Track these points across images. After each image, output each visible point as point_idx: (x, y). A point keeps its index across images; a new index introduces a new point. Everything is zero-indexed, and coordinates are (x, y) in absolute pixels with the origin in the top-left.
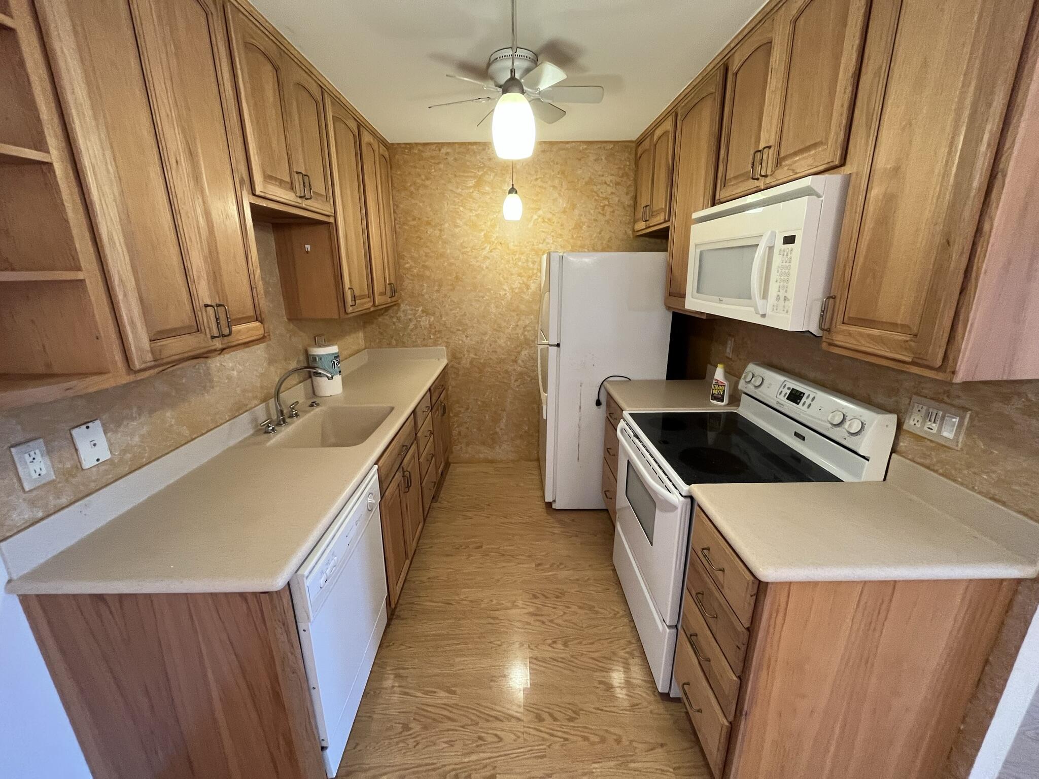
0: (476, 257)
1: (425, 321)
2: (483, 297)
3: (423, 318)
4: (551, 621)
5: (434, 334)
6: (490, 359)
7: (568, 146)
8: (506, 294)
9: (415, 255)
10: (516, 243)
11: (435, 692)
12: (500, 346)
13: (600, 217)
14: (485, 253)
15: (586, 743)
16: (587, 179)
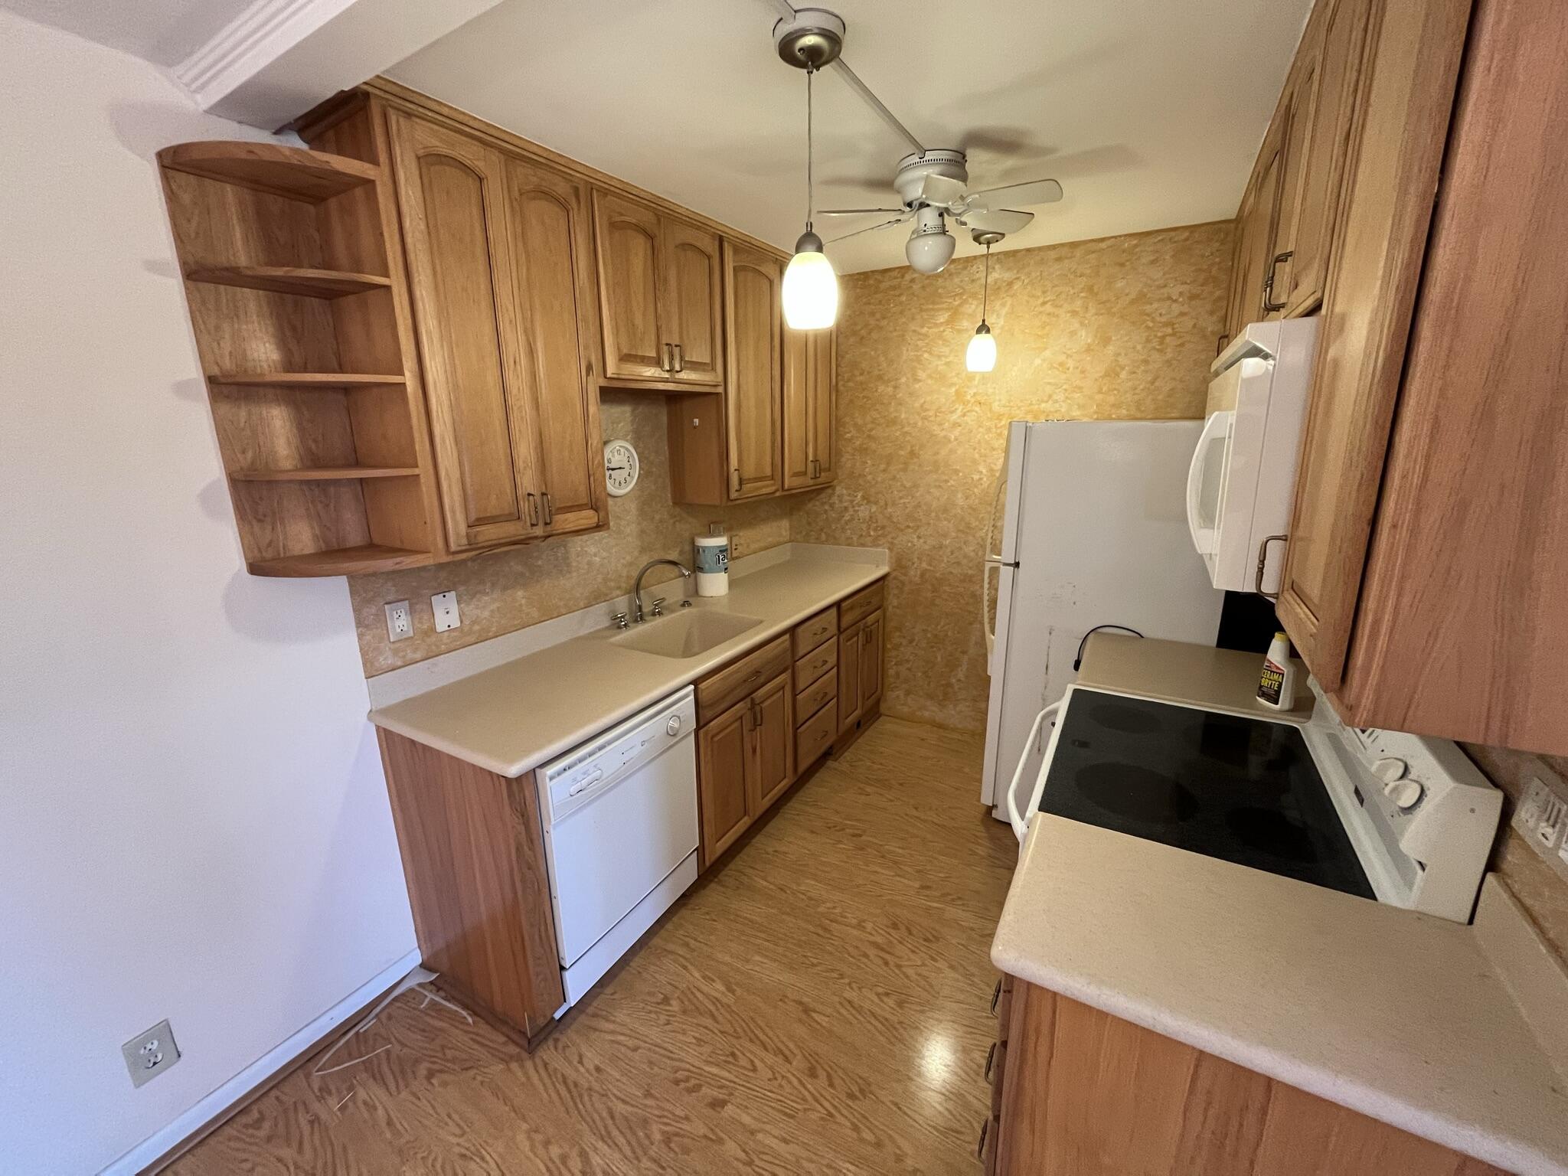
0: (940, 424)
1: (864, 512)
2: (947, 481)
3: (862, 508)
4: (899, 967)
5: (875, 530)
6: (951, 573)
7: (1103, 245)
8: (981, 479)
9: (860, 421)
10: (1003, 402)
11: (713, 981)
12: (965, 556)
13: (1156, 356)
14: (954, 417)
15: (855, 1135)
16: (1133, 296)
